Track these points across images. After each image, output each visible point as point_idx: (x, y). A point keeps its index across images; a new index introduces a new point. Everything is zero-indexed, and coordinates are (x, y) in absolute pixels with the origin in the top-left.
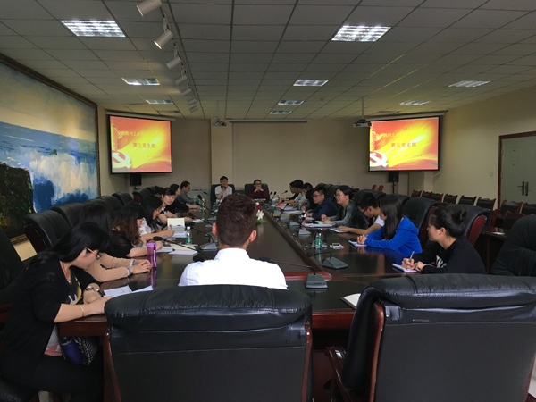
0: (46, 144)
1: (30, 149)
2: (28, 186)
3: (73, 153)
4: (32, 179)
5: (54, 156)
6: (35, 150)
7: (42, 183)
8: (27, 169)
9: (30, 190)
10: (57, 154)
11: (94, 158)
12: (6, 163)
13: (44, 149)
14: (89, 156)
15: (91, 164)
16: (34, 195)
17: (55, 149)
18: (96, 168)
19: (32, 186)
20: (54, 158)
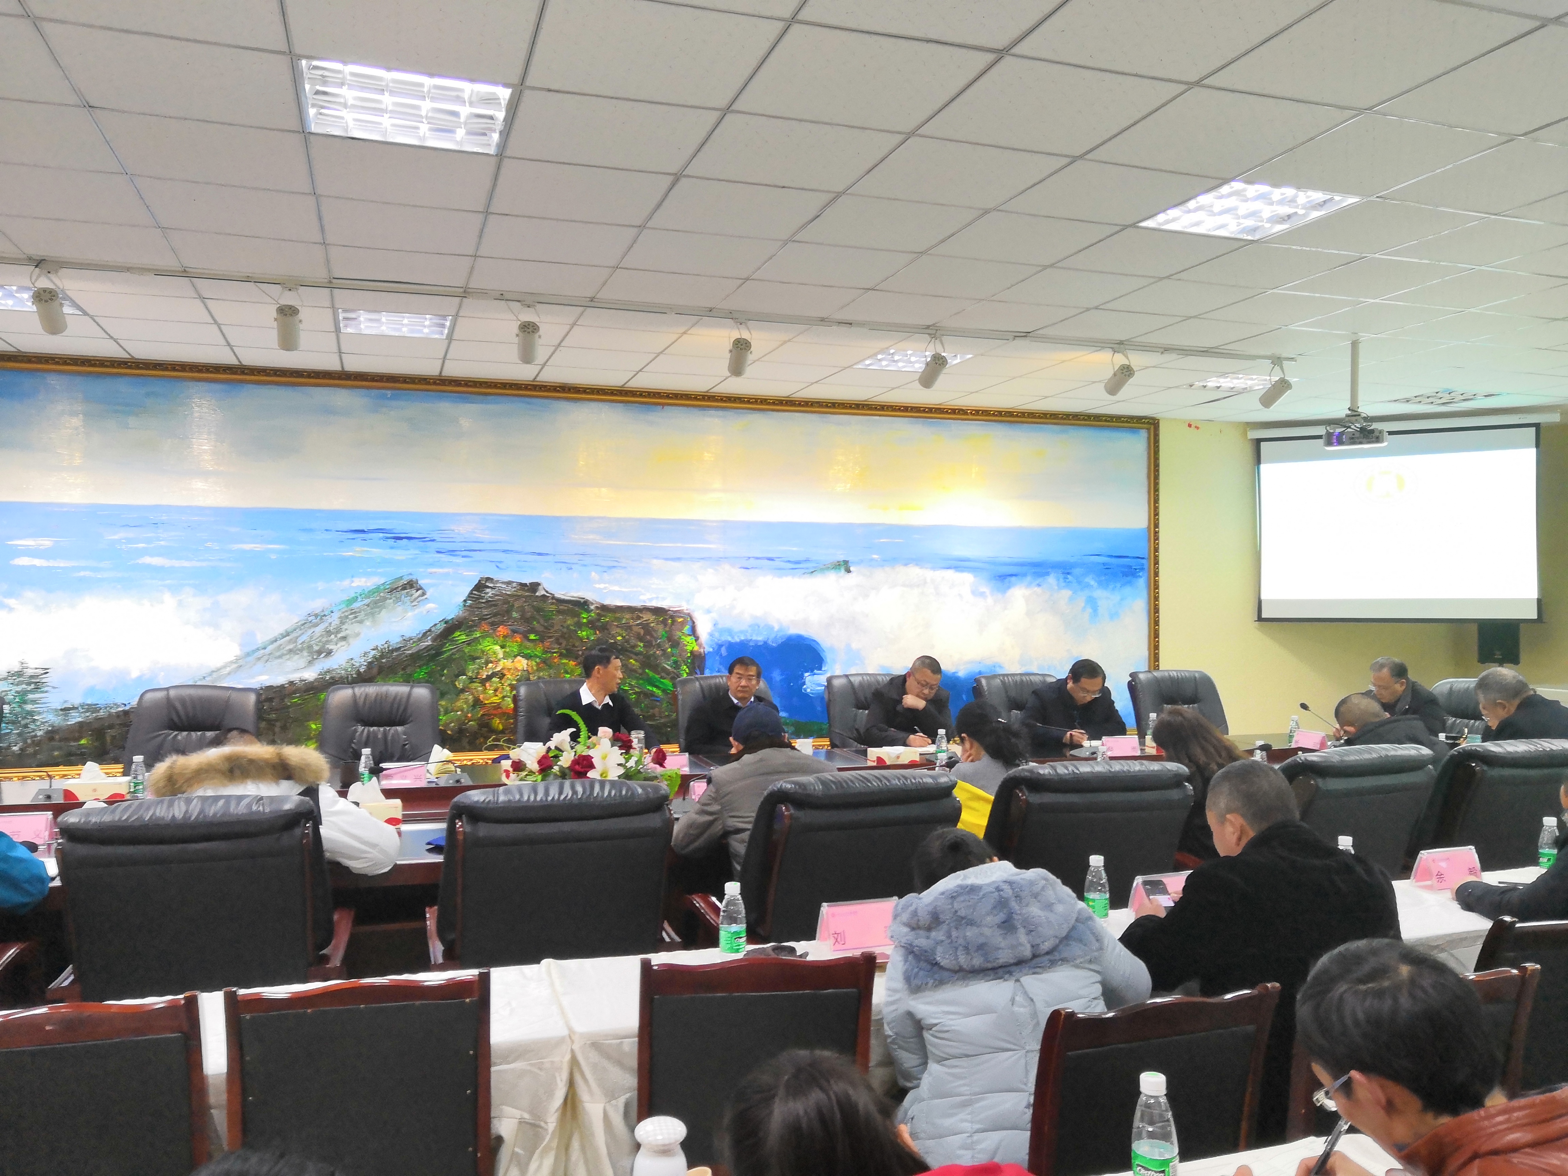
0: (794, 550)
2: (676, 643)
3: (959, 564)
6: (727, 567)
7: (760, 638)
8: (685, 607)
9: (692, 652)
10: (849, 571)
11: (1125, 574)
12: (589, 596)
13: (777, 563)
14: (1077, 571)
15: (1100, 594)
16: (709, 663)
17: (842, 558)
18: (1139, 605)
19: (700, 645)
20: (831, 582)
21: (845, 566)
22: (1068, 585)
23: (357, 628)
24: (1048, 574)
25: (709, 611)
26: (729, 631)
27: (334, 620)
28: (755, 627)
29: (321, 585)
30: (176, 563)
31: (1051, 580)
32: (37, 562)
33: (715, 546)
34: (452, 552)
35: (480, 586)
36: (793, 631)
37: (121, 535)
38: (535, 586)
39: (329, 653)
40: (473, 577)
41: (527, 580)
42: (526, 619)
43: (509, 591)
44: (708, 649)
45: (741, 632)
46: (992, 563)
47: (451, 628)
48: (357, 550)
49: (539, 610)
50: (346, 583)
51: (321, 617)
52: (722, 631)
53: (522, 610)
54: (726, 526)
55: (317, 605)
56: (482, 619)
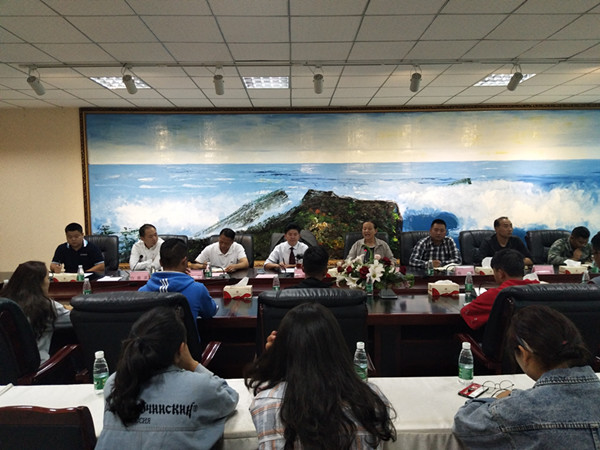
0: (445, 175)
1: (398, 183)
2: (390, 216)
3: (525, 179)
4: (402, 211)
5: (462, 185)
8: (393, 201)
9: (397, 220)
10: (470, 183)
12: (352, 197)
13: (436, 180)
19: (400, 217)
20: (462, 188)
21: (469, 181)
23: (262, 210)
24: (572, 182)
26: (414, 211)
27: (253, 207)
29: (248, 194)
30: (195, 186)
31: (574, 185)
32: (149, 187)
33: (407, 173)
34: (297, 180)
35: (309, 193)
36: (443, 211)
37: (177, 175)
38: (331, 193)
39: (252, 220)
40: (306, 189)
41: (327, 190)
42: (327, 207)
43: (320, 195)
46: (543, 177)
47: (297, 210)
48: (261, 180)
49: (332, 203)
50: (257, 193)
51: (248, 206)
52: (410, 211)
53: (325, 203)
54: (412, 165)
55: (247, 202)
56: (310, 207)
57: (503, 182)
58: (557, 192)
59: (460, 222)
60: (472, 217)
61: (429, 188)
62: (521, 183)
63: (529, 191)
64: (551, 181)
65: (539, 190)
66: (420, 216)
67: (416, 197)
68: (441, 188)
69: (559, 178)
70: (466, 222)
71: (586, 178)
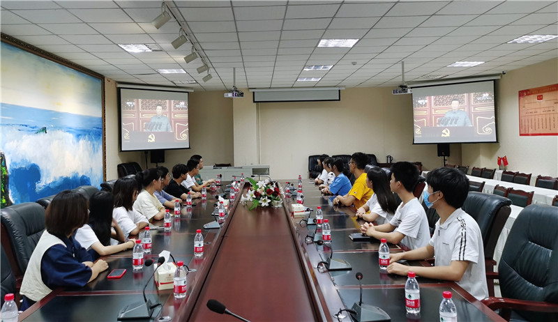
6: (14, 129)
7: (24, 166)
8: (2, 151)
9: (5, 175)
11: (99, 135)
14: (91, 133)
15: (95, 142)
16: (10, 181)
17: (44, 126)
18: (101, 147)
19: (7, 172)
21: (44, 130)
22: (90, 139)
25: (9, 153)
28: (23, 160)
36: (33, 162)
44: (10, 173)
45: (19, 163)
57: (60, 133)
58: (81, 142)
59: (41, 173)
60: (48, 168)
61: (24, 136)
62: (68, 133)
63: (71, 141)
64: (79, 133)
65: (75, 141)
66: (20, 169)
67: (17, 147)
68: (31, 136)
69: (81, 130)
70: (45, 174)
71: (91, 131)
